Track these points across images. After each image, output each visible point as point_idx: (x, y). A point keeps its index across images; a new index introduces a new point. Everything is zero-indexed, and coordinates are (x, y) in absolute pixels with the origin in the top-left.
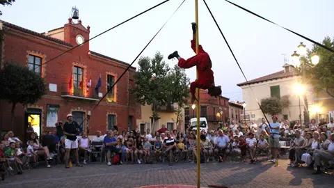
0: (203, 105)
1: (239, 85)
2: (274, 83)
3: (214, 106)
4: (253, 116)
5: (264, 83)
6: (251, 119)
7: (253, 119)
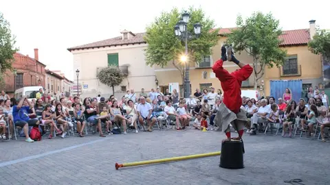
0: (20, 71)
1: (70, 50)
2: (112, 50)
3: (31, 73)
4: (86, 86)
5: (101, 49)
6: (83, 89)
7: (86, 90)
